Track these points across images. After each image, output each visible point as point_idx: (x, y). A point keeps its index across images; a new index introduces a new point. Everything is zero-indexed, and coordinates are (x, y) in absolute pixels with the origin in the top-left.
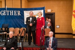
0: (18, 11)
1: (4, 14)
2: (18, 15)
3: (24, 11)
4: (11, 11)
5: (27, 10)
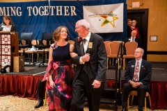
0: (71, 7)
1: (44, 13)
2: (72, 15)
3: (84, 7)
5: (89, 5)
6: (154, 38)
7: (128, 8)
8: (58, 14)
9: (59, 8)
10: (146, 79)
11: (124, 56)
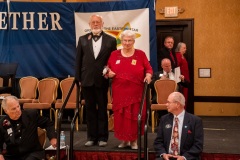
0: (52, 14)
2: (54, 28)
3: (76, 15)
4: (25, 14)
5: (85, 11)
6: (205, 73)
7: (158, 17)
8: (25, 28)
9: (28, 17)
10: (194, 150)
11: (153, 106)
